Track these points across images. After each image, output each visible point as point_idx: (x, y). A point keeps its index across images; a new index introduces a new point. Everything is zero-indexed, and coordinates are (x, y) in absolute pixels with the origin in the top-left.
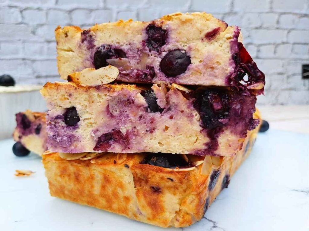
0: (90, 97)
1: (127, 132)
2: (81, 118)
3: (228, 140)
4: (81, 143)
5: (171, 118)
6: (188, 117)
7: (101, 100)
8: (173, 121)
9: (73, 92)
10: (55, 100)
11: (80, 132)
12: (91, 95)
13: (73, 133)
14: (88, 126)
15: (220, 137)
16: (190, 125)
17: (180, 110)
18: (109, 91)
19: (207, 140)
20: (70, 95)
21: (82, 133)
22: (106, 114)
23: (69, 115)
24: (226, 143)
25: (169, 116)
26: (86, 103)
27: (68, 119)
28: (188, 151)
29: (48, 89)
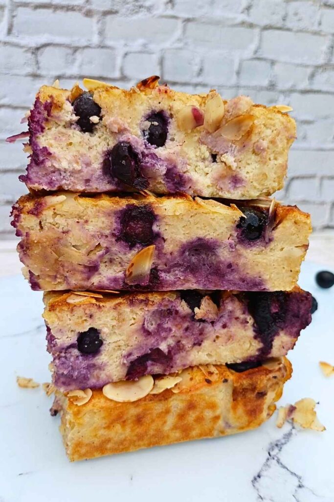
0: (120, 314)
1: (168, 348)
2: (104, 342)
3: (282, 342)
4: (105, 372)
5: (224, 326)
6: (242, 323)
7: (135, 317)
8: (225, 330)
9: (95, 311)
10: (68, 325)
11: (103, 359)
12: (121, 312)
13: (93, 362)
14: (114, 349)
15: (275, 341)
16: (243, 331)
17: (235, 317)
18: (147, 305)
19: (261, 345)
20: (91, 316)
21: (106, 360)
22: (142, 332)
23: (86, 340)
24: (280, 345)
25: (221, 325)
26: (114, 323)
27: (86, 346)
28: (240, 359)
29: (57, 313)
